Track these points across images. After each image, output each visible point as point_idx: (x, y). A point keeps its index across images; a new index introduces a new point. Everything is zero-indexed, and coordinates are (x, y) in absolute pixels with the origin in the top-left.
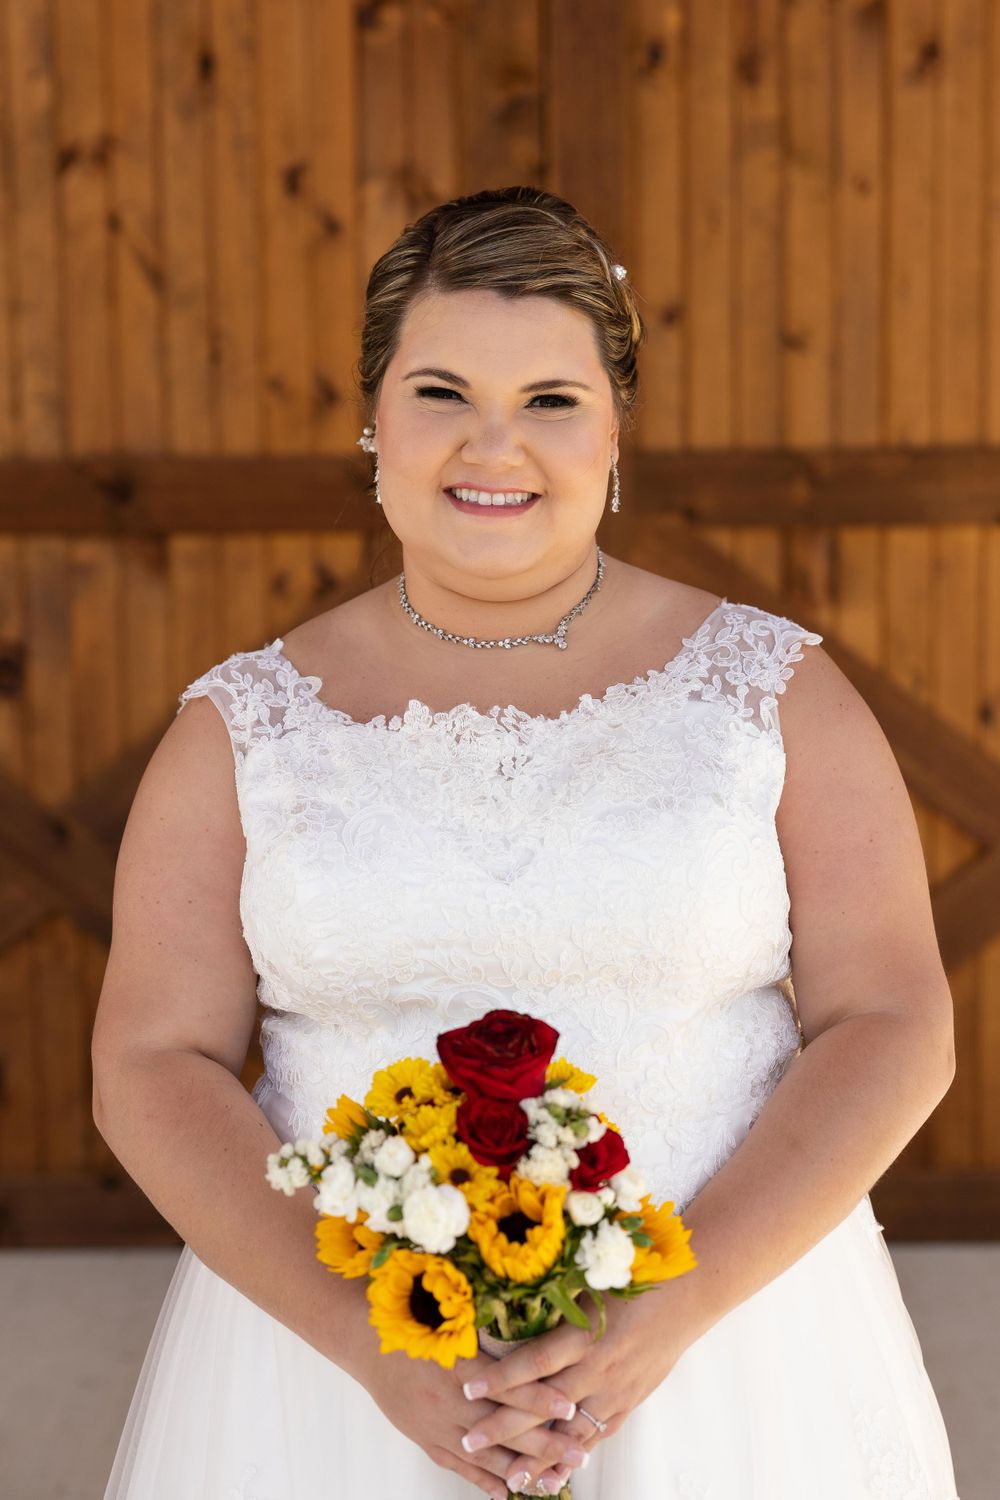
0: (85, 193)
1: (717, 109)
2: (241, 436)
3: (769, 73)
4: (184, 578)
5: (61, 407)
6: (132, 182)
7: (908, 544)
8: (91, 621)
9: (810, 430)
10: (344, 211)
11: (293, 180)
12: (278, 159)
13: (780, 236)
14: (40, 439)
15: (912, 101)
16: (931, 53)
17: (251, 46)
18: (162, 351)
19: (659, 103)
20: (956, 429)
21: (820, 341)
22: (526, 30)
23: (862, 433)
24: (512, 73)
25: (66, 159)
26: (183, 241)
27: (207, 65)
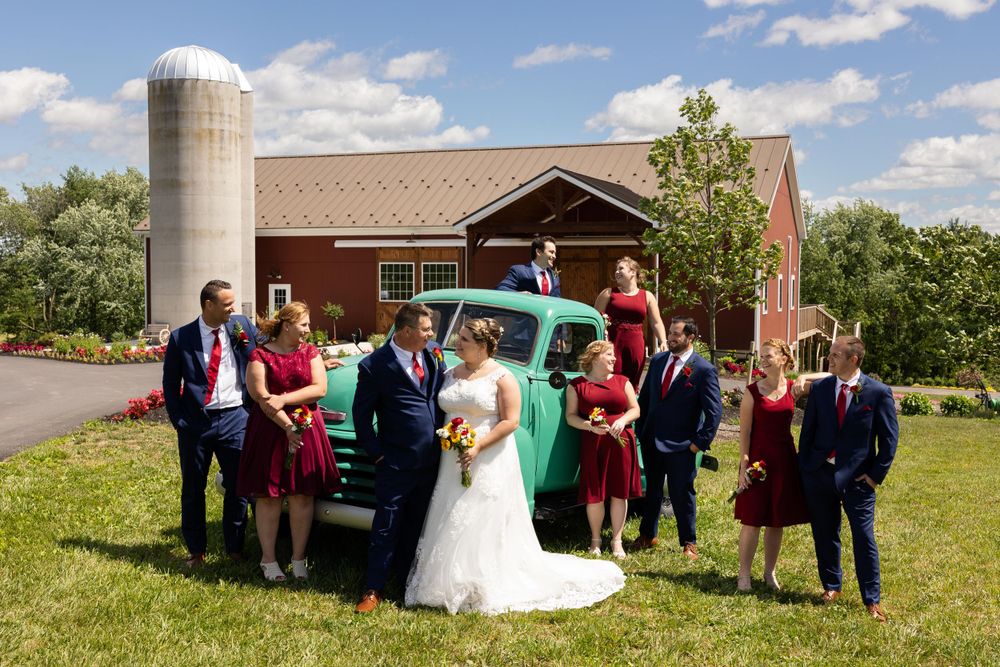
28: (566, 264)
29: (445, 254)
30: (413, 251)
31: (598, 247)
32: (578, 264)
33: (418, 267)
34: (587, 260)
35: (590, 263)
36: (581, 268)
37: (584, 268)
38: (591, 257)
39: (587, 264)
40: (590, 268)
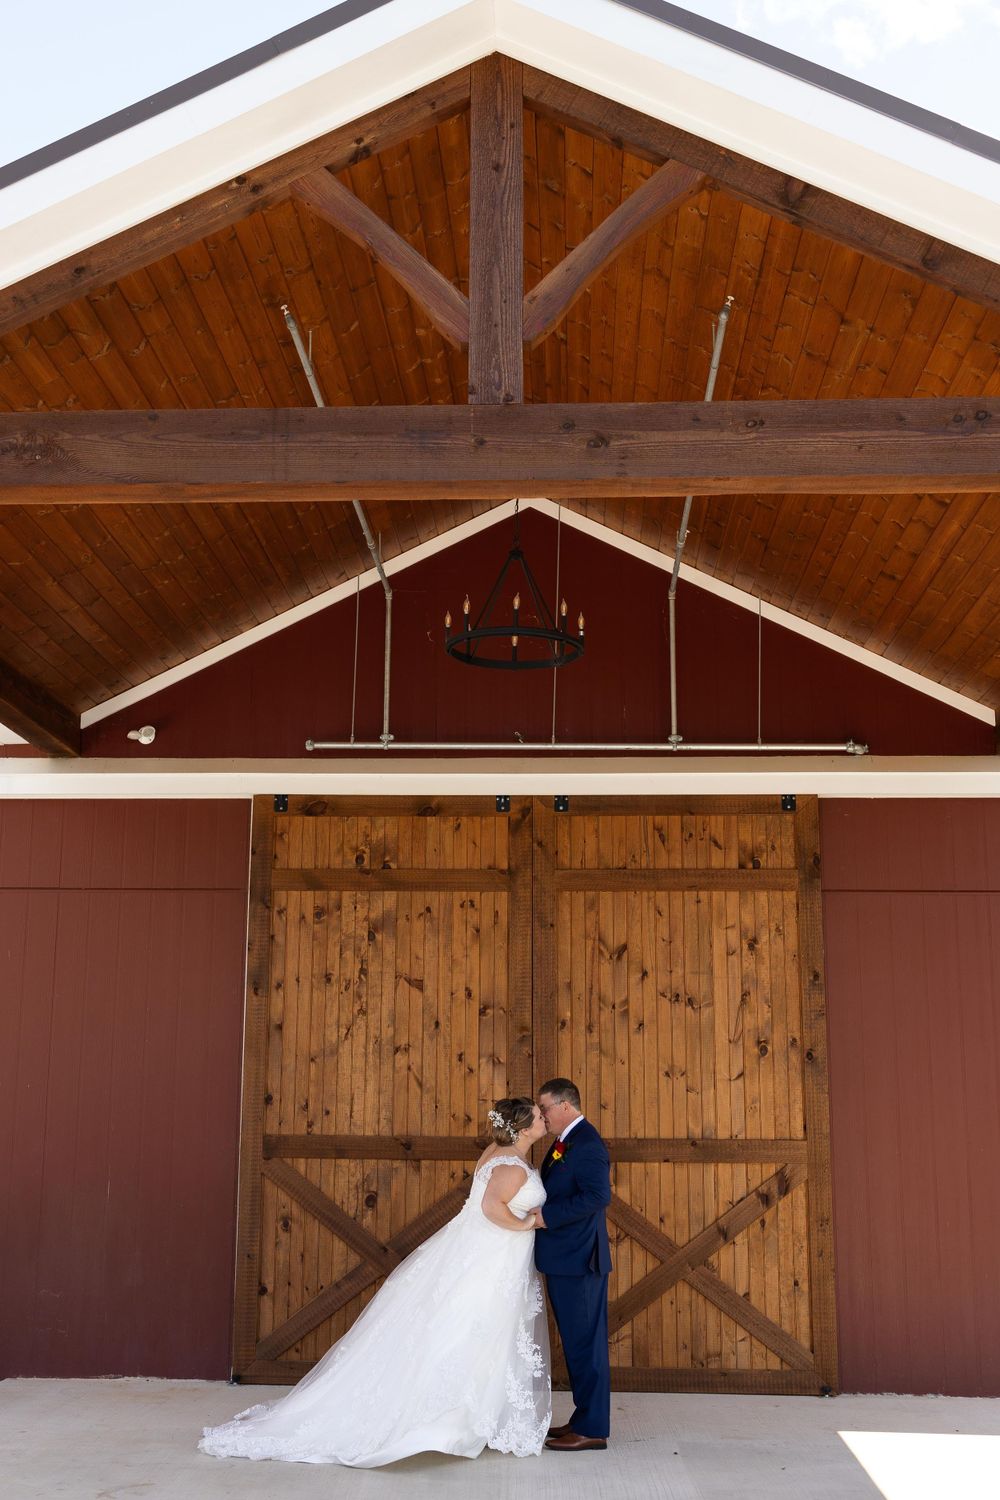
0: (401, 1060)
1: (582, 1040)
2: (443, 1132)
3: (596, 1029)
4: (424, 1173)
5: (391, 1121)
6: (415, 1057)
7: (637, 1167)
8: (397, 1185)
10: (475, 1067)
11: (460, 1057)
12: (456, 1051)
13: (599, 1075)
14: (385, 1131)
15: (635, 1038)
16: (641, 1025)
17: (449, 1019)
18: (421, 1106)
19: (564, 1037)
20: (651, 1134)
21: (611, 1107)
22: (528, 1016)
23: (624, 1134)
24: (524, 1029)
25: (397, 1050)
26: (428, 1074)
27: (437, 1024)
28: (309, 899)
31: (503, 803)
32: (388, 900)
34: (441, 880)
35: (459, 896)
36: (402, 922)
37: (418, 925)
38: (461, 862)
39: (435, 899)
40: (458, 927)
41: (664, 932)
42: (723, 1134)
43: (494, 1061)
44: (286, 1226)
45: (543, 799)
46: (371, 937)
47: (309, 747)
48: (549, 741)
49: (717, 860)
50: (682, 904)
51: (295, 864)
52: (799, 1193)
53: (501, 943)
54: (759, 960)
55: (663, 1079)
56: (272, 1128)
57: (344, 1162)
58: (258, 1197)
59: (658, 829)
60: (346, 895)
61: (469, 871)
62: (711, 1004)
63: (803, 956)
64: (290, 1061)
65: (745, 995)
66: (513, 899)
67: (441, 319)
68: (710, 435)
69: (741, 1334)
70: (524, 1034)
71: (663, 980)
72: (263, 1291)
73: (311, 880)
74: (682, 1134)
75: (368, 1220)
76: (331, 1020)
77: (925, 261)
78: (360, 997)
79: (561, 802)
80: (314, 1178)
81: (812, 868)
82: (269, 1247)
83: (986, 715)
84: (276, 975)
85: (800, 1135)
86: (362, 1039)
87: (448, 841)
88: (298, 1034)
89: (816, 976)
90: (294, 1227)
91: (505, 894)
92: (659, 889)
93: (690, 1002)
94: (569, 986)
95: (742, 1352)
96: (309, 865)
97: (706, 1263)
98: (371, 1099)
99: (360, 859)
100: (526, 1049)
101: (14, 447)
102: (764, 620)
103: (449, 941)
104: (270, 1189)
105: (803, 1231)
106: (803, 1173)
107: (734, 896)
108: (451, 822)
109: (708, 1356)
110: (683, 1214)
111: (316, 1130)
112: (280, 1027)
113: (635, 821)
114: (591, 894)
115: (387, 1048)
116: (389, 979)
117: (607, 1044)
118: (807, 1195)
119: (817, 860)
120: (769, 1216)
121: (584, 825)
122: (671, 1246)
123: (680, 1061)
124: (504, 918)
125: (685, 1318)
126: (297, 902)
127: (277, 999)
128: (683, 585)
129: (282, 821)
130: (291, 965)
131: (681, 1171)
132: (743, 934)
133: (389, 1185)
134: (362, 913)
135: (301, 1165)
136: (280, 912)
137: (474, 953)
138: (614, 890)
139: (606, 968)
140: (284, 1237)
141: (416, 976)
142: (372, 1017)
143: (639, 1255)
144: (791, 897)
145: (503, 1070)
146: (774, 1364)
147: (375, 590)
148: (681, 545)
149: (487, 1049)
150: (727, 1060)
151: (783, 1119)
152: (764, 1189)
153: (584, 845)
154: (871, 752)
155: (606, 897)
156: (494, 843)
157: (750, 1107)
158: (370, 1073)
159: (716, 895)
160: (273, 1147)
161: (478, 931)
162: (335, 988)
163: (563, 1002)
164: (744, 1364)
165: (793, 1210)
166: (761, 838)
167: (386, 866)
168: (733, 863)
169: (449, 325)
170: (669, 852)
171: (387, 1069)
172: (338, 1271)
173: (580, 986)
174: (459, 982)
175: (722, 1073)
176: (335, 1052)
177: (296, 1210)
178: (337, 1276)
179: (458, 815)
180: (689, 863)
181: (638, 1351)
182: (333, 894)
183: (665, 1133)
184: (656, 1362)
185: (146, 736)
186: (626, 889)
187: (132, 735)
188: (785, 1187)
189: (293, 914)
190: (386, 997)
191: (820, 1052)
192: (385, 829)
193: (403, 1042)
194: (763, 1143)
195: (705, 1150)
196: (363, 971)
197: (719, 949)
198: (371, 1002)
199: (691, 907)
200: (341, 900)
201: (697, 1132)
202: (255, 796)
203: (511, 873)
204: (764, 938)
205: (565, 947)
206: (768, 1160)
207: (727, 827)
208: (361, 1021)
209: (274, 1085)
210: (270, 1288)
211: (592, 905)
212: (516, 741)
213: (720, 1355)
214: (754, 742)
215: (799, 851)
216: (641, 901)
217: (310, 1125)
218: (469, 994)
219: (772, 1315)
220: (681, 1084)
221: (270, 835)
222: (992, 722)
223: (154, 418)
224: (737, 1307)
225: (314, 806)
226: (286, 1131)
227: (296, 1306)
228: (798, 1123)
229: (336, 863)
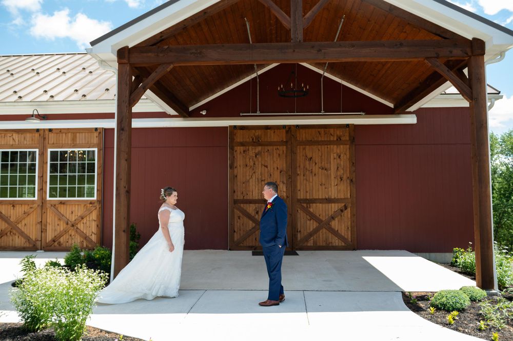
1: (302, 178)
3: (305, 176)
7: (314, 205)
9: (308, 198)
13: (306, 185)
14: (260, 198)
15: (314, 177)
16: (315, 174)
17: (274, 174)
19: (298, 177)
20: (317, 198)
21: (309, 192)
22: (290, 173)
23: (311, 198)
24: (289, 176)
25: (262, 181)
27: (271, 175)
28: (242, 148)
29: (80, 138)
30: (37, 135)
31: (284, 127)
32: (259, 148)
33: (43, 154)
34: (271, 144)
35: (275, 147)
36: (262, 153)
37: (266, 154)
38: (275, 140)
39: (270, 148)
40: (275, 154)
41: (320, 154)
42: (333, 197)
43: (283, 183)
44: (239, 218)
45: (293, 125)
46: (256, 156)
47: (241, 115)
48: (294, 113)
49: (332, 139)
50: (324, 148)
51: (238, 141)
52: (349, 209)
53: (284, 157)
54: (340, 160)
55: (320, 186)
56: (236, 198)
57: (251, 205)
58: (233, 212)
59: (319, 132)
60: (250, 147)
61: (277, 142)
62: (330, 170)
63: (350, 159)
64: (239, 183)
65: (338, 168)
66: (287, 148)
67: (285, 23)
68: (344, 49)
69: (336, 238)
70: (290, 177)
71: (320, 165)
72: (235, 232)
73: (242, 144)
74: (324, 197)
75: (257, 217)
76: (248, 174)
77: (390, 10)
78: (253, 169)
79: (297, 126)
80: (245, 208)
81: (352, 140)
82: (236, 222)
83: (391, 105)
84: (235, 165)
85: (349, 197)
86: (254, 178)
87: (272, 135)
88: (240, 178)
89: (353, 163)
90: (241, 218)
91: (285, 147)
92: (319, 145)
93: (326, 169)
94: (299, 166)
95: (336, 242)
96: (242, 141)
97: (329, 224)
98: (257, 191)
99: (253, 139)
100: (290, 180)
101: (193, 53)
102: (343, 85)
103: (273, 157)
104: (235, 210)
105: (350, 217)
106: (350, 205)
107: (335, 146)
108: (273, 131)
109: (329, 243)
110: (324, 214)
111: (245, 198)
112: (236, 176)
113: (314, 130)
114: (304, 146)
115: (260, 180)
116: (260, 165)
117: (308, 179)
118: (351, 210)
119: (354, 138)
120: (342, 214)
121: (302, 131)
122: (322, 221)
123: (323, 182)
124: (285, 152)
125: (324, 235)
126: (239, 149)
127: (235, 170)
128: (325, 77)
129: (235, 131)
130: (238, 163)
131: (324, 205)
132: (337, 155)
133: (261, 209)
134: (254, 151)
135: (242, 205)
136: (236, 151)
137: (279, 160)
138: (309, 145)
139: (307, 162)
140: (239, 220)
141: (266, 165)
142: (257, 174)
143: (315, 223)
144: (348, 146)
145: (285, 185)
146: (343, 244)
147: (255, 78)
148: (326, 68)
149: (282, 180)
150: (334, 182)
151: (346, 194)
152: (341, 209)
153: (303, 136)
154: (366, 114)
155: (307, 147)
156: (283, 136)
157: (339, 191)
158: (257, 186)
159: (332, 146)
160: (236, 202)
161: (279, 155)
162: (248, 168)
163: (298, 170)
164: (337, 244)
165: (348, 213)
166: (341, 134)
167: (259, 141)
168: (335, 139)
169: (286, 24)
170: (321, 137)
171: (260, 185)
172: (250, 227)
173: (302, 166)
174: (275, 166)
175: (333, 184)
176: (249, 181)
177: (241, 215)
178: (250, 228)
179: (274, 129)
180: (326, 139)
181: (315, 242)
182: (247, 147)
183: (320, 197)
184: (318, 244)
185: (204, 113)
186: (312, 145)
187: (201, 112)
188: (346, 208)
189: (238, 152)
190: (259, 170)
191: (354, 180)
192: (258, 133)
193: (263, 179)
194: (341, 199)
195: (329, 201)
196: (254, 164)
197: (332, 157)
198: (257, 171)
199: (326, 149)
200: (249, 148)
201: (327, 197)
202: (230, 126)
203: (286, 142)
204: (342, 155)
205: (298, 158)
206: (342, 203)
207: (334, 131)
208: (254, 175)
209: (235, 188)
210: (236, 231)
211: (304, 149)
212: (287, 113)
213: (332, 243)
214: (340, 112)
215: (350, 136)
216: (315, 147)
217: (244, 197)
218: (277, 168)
219: (343, 234)
220: (324, 187)
221: (232, 134)
222: (393, 107)
223: (223, 46)
224: (335, 233)
225: (243, 128)
226: (238, 198)
227: (242, 235)
228: (349, 195)
229: (248, 140)
